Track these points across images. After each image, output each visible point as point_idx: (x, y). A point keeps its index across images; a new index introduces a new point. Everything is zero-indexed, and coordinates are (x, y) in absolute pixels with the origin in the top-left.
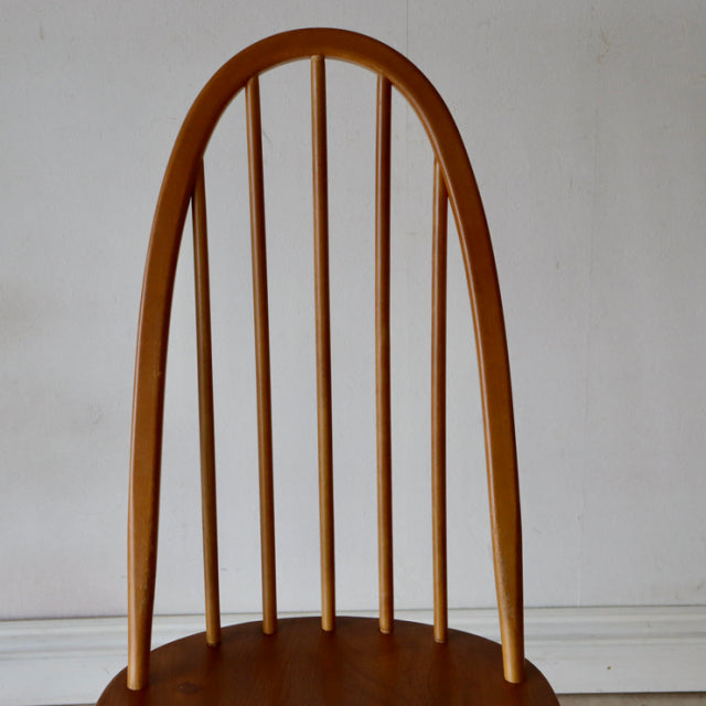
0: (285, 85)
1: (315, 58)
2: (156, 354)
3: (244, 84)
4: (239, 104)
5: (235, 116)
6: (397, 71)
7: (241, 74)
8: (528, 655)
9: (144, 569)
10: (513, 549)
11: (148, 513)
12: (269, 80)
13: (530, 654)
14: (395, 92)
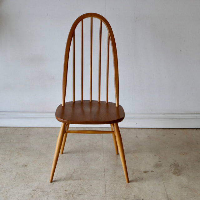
0: (87, 21)
1: (91, 17)
2: (67, 58)
3: (81, 21)
4: (80, 23)
5: (79, 25)
6: (103, 19)
7: (81, 19)
8: (119, 104)
9: (65, 89)
10: (117, 88)
11: (65, 81)
12: (84, 20)
13: (120, 104)
14: (102, 22)
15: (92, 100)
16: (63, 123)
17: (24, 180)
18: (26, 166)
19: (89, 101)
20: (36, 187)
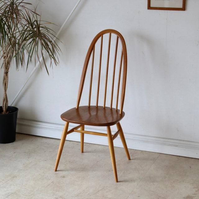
1: (110, 33)
3: (101, 36)
14: (119, 38)
15: (106, 106)
16: (66, 122)
17: (54, 188)
18: (64, 177)
19: (103, 107)
20: (60, 196)
